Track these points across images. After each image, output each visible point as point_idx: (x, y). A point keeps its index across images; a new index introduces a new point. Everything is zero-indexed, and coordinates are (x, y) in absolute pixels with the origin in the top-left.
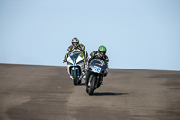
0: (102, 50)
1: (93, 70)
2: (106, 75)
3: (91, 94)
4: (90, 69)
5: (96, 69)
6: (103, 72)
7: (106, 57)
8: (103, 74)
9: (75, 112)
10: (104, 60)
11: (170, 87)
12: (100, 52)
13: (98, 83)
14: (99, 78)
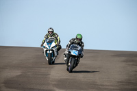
0: (79, 37)
1: (72, 53)
2: (82, 57)
3: (71, 72)
4: (70, 52)
5: (74, 53)
6: (80, 55)
7: (82, 43)
8: (80, 56)
9: (55, 83)
10: (80, 45)
11: (128, 63)
12: (77, 39)
13: (76, 64)
14: (77, 59)
